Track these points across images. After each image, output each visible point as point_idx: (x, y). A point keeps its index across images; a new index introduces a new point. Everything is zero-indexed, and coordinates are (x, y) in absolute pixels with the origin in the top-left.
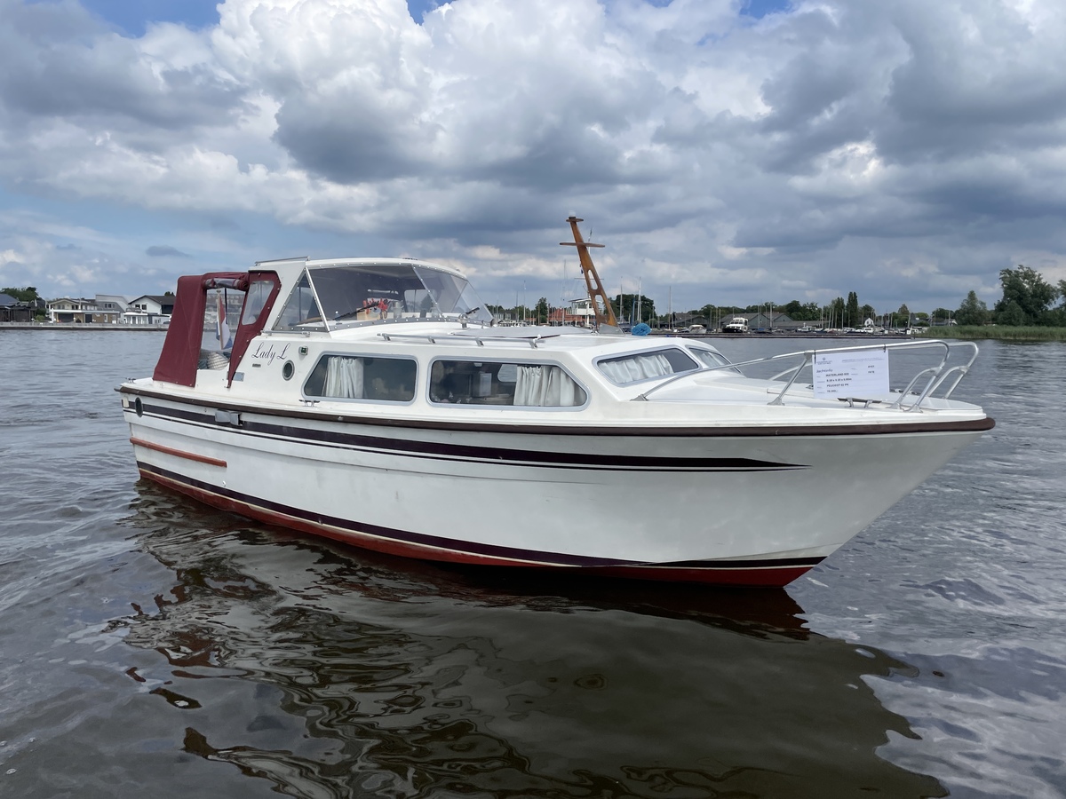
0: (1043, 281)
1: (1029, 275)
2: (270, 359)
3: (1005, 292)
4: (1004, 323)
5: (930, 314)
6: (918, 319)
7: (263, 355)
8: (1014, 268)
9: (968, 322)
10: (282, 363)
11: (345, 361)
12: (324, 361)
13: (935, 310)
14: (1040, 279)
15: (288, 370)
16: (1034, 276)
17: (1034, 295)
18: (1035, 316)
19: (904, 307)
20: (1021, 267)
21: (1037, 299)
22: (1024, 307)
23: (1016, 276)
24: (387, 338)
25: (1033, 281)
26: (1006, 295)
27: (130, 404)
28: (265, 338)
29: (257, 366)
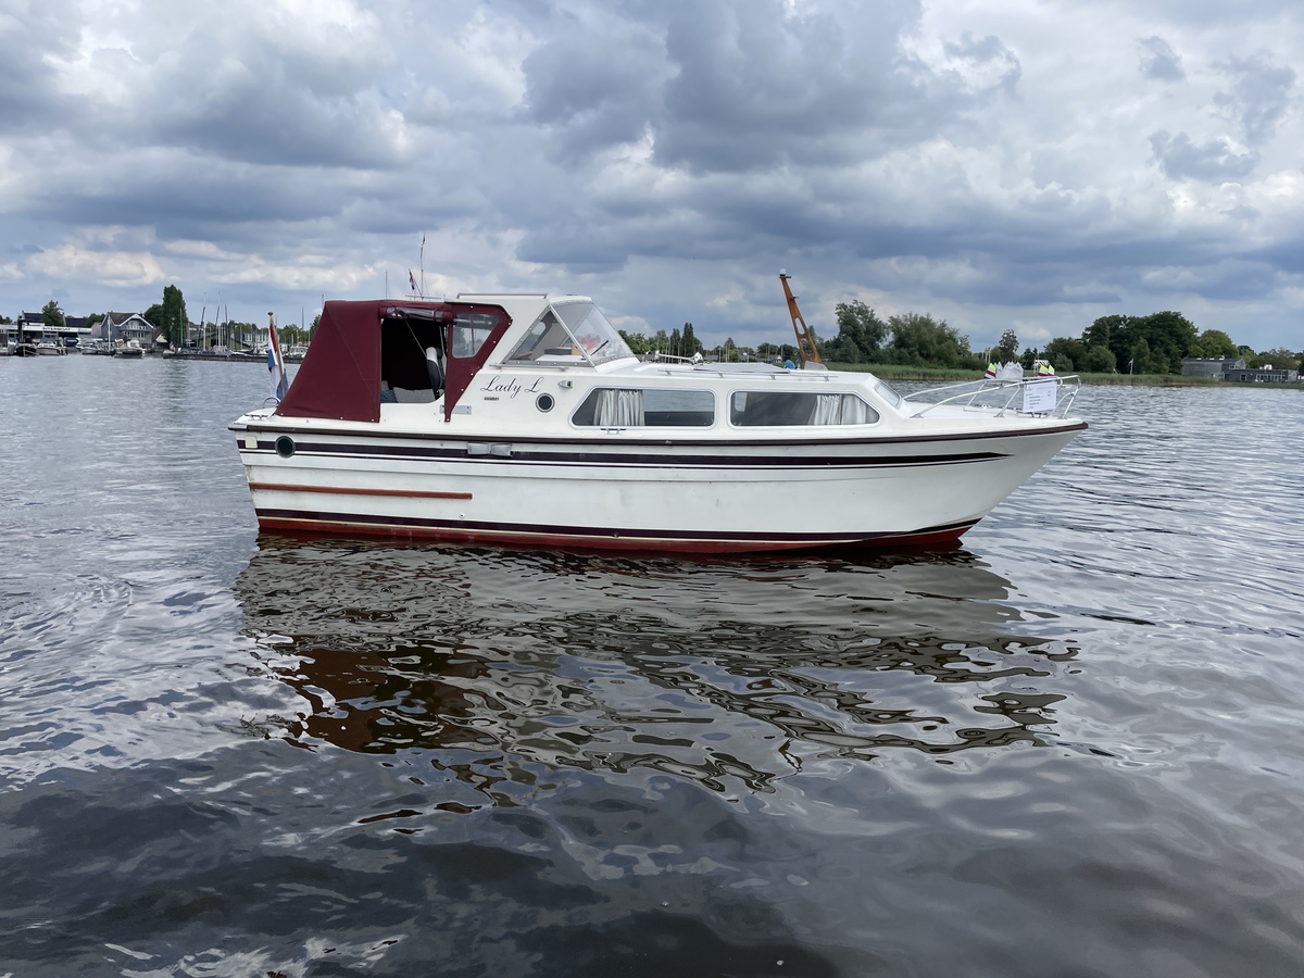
0: (875, 317)
1: (863, 311)
2: (512, 392)
3: (841, 328)
4: (840, 361)
5: (755, 350)
7: (501, 388)
8: (849, 303)
10: (535, 397)
12: (596, 394)
13: (760, 344)
14: (872, 315)
15: (545, 402)
16: (867, 312)
17: (867, 332)
18: (868, 354)
19: (730, 341)
20: (856, 302)
21: (870, 336)
22: (858, 344)
23: (851, 311)
24: (669, 372)
25: (866, 317)
26: (842, 332)
27: (261, 445)
28: (498, 372)
29: (493, 399)
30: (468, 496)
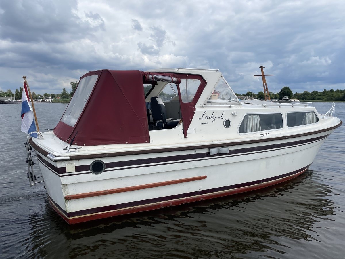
2: (213, 119)
6: (40, 96)
7: (207, 118)
9: (64, 98)
11: (254, 116)
12: (246, 117)
15: (227, 123)
23: (75, 84)
27: (78, 169)
28: (204, 110)
29: (205, 123)
30: (205, 177)
